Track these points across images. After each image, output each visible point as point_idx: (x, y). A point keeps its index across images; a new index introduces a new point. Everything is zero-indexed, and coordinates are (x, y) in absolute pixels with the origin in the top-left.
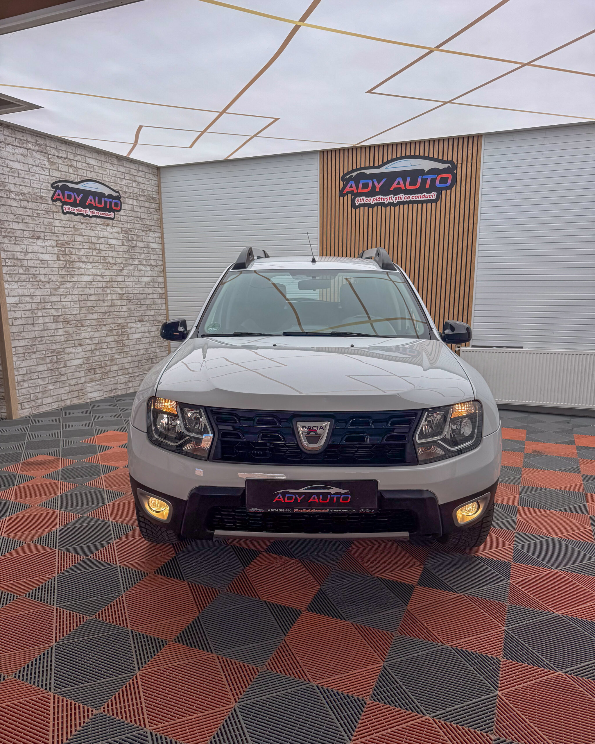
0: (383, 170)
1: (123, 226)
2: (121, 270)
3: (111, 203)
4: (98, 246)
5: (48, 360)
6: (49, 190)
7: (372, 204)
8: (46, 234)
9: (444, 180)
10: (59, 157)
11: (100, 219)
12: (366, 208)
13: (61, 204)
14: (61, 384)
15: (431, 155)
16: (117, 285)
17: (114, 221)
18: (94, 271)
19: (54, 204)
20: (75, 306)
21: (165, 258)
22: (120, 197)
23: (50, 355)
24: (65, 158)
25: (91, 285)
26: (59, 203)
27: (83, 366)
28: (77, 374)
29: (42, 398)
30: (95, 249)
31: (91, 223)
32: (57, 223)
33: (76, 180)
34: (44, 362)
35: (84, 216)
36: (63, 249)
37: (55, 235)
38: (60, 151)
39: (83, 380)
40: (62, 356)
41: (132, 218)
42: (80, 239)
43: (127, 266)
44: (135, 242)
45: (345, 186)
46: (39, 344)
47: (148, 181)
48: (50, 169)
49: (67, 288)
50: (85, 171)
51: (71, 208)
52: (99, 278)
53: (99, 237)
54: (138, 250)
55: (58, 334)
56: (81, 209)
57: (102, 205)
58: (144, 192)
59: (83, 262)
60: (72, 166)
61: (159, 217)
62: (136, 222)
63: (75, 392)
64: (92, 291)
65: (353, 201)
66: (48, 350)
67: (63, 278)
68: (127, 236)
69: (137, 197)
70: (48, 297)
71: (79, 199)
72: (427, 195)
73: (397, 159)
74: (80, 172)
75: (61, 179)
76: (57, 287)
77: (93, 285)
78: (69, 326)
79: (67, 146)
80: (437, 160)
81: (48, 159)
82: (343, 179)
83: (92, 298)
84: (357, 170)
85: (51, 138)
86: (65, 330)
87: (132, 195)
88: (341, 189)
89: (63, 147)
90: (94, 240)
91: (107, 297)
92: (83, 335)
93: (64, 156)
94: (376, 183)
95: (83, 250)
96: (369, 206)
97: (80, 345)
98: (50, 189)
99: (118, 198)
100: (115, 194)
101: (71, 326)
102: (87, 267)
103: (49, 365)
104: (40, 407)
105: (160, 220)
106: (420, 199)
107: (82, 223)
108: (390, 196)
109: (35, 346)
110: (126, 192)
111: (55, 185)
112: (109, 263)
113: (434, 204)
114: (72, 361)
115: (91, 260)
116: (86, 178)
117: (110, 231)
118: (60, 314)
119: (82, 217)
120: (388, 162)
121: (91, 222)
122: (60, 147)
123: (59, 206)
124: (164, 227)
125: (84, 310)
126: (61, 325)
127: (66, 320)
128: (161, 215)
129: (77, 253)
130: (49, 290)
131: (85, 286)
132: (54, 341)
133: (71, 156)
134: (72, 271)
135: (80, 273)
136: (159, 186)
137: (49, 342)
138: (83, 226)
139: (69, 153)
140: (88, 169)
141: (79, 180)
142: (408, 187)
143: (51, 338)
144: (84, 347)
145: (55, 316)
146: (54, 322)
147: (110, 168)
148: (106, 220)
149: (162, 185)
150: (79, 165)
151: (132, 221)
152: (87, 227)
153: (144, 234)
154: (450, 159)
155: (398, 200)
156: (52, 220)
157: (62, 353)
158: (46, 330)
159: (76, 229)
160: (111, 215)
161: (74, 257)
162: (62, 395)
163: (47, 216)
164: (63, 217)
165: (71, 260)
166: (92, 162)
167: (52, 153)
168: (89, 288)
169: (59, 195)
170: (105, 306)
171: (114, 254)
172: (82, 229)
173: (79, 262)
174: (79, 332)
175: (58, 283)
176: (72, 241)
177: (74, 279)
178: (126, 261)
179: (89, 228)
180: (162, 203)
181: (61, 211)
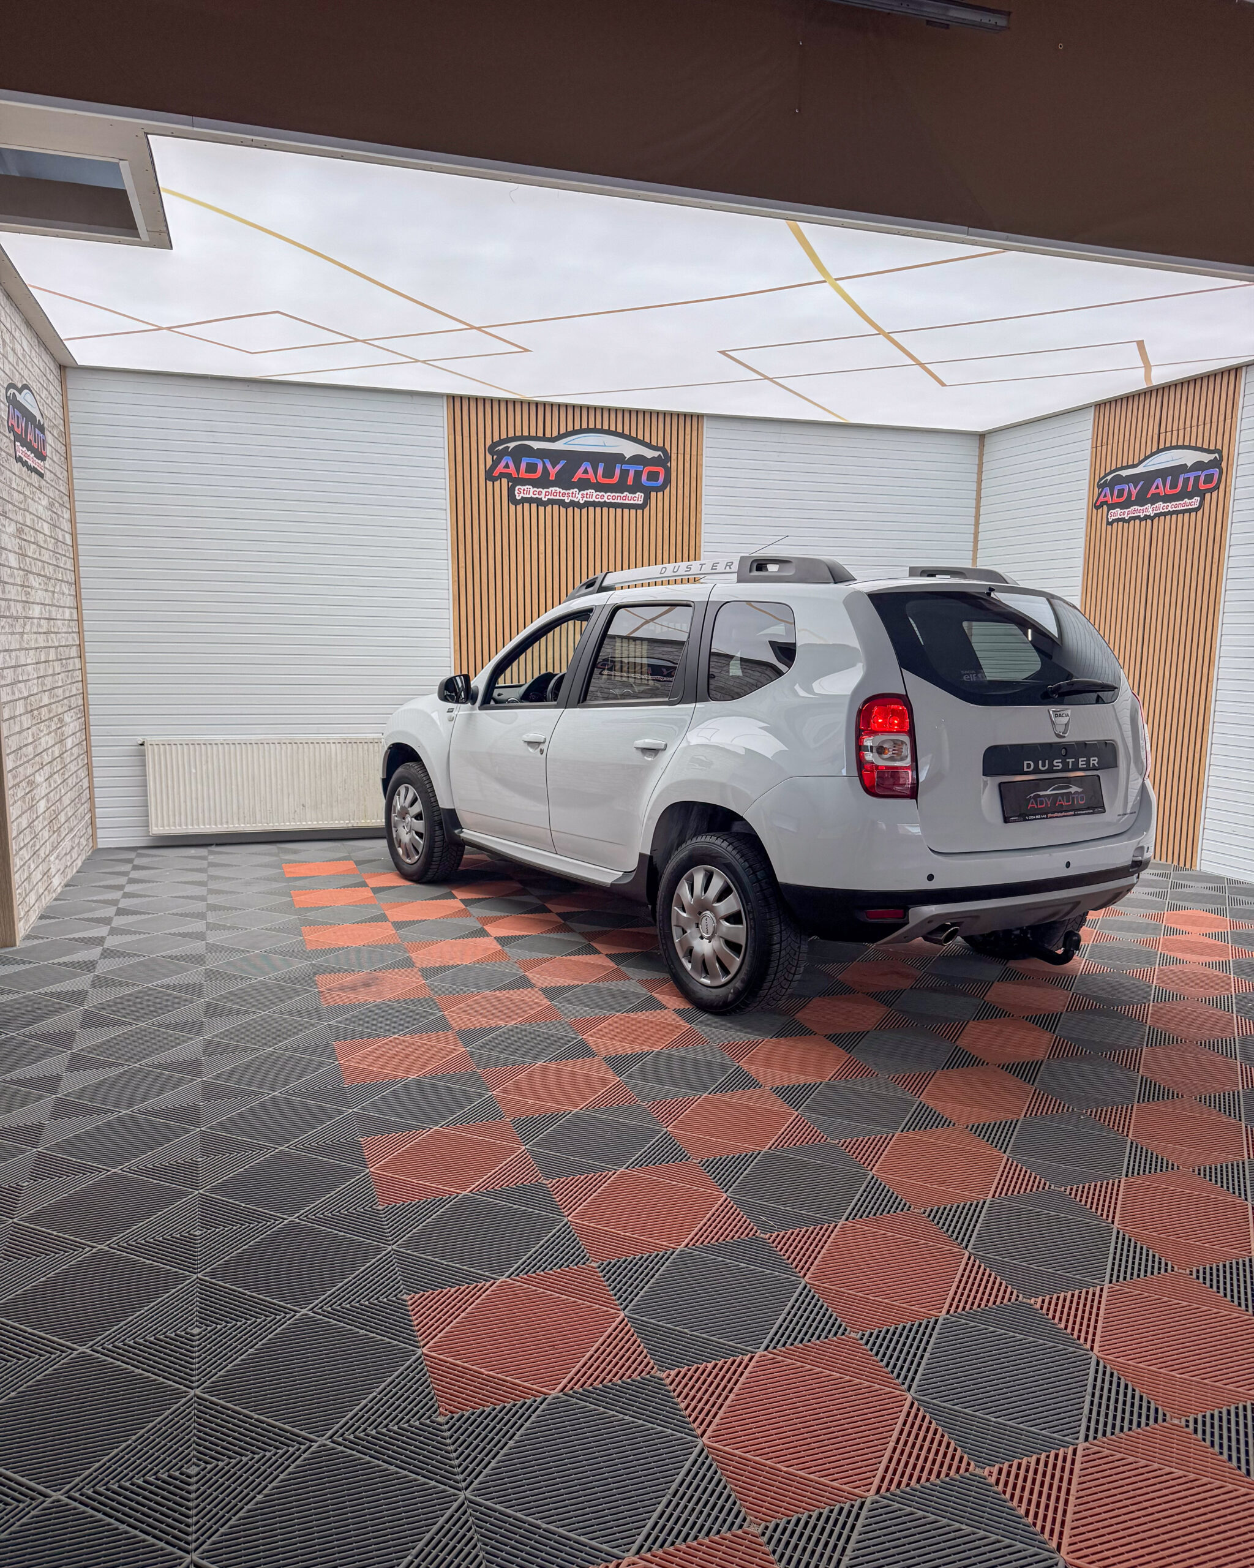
7: (544, 499)
9: (653, 476)
12: (534, 506)
45: (495, 464)
73: (581, 431)
82: (492, 449)
88: (487, 468)
94: (549, 466)
96: (539, 502)
108: (574, 491)
120: (568, 434)
155: (585, 499)
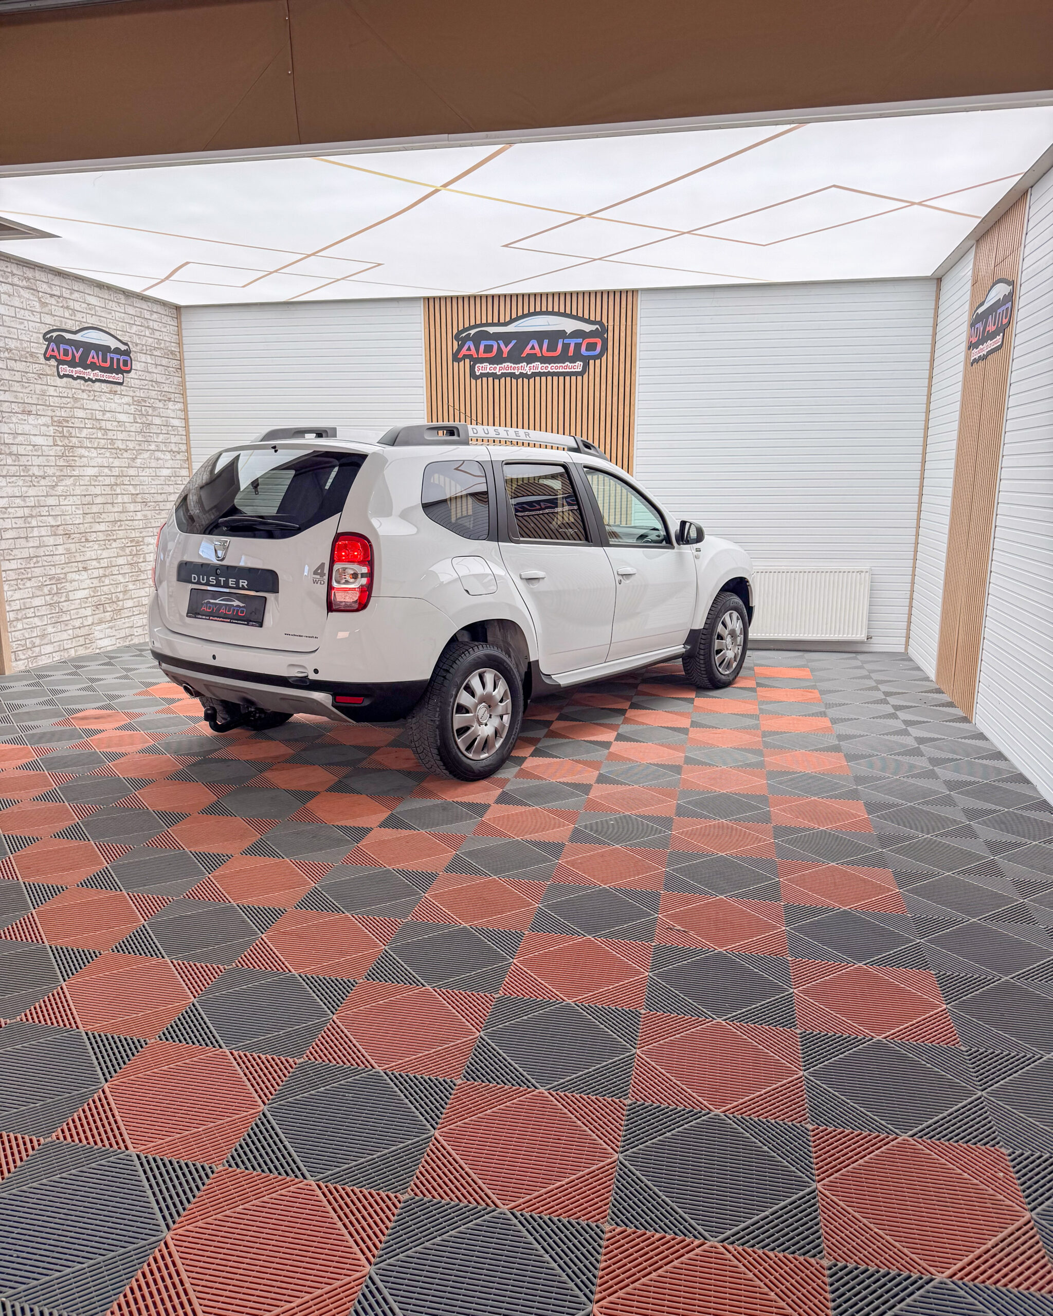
0: (511, 328)
1: (134, 394)
2: (134, 459)
3: (118, 360)
4: (103, 424)
5: (46, 590)
6: (40, 344)
8: (38, 407)
10: (52, 295)
11: (105, 384)
13: (56, 364)
14: (63, 626)
15: (574, 313)
16: (129, 481)
17: (122, 387)
18: (100, 461)
19: (47, 364)
20: (78, 512)
21: (190, 440)
22: (130, 352)
23: (48, 583)
24: (59, 297)
25: (96, 481)
26: (53, 362)
27: (90, 599)
28: (83, 612)
29: (40, 646)
30: (100, 429)
31: (94, 391)
32: (51, 391)
33: (74, 329)
34: (41, 593)
35: (86, 381)
36: (60, 429)
37: (50, 408)
38: (53, 287)
39: (90, 620)
40: (63, 585)
41: (146, 382)
42: (80, 413)
43: (140, 454)
44: (150, 418)
46: (34, 567)
47: (166, 327)
48: (41, 313)
49: (66, 486)
50: (84, 315)
51: (68, 369)
52: (106, 471)
53: (104, 411)
54: (154, 429)
55: (57, 553)
56: (82, 370)
57: (108, 364)
58: (161, 343)
59: (85, 448)
60: (68, 308)
61: (180, 379)
62: (151, 388)
63: (80, 638)
64: (98, 490)
65: (472, 369)
66: (45, 575)
67: (61, 471)
68: (139, 408)
69: (151, 350)
70: (43, 498)
71: (78, 355)
72: (570, 365)
74: (79, 316)
75: (55, 328)
76: (54, 484)
77: (99, 481)
78: (70, 541)
79: (62, 279)
80: (582, 319)
81: (39, 298)
83: (99, 500)
84: (476, 326)
85: (42, 268)
86: (66, 546)
87: (144, 348)
89: (57, 281)
90: (99, 415)
91: (117, 498)
92: (90, 554)
93: (58, 293)
95: (85, 430)
97: (85, 569)
98: (41, 341)
99: (127, 353)
100: (123, 348)
101: (74, 541)
102: (90, 454)
103: (48, 598)
104: (39, 658)
105: (183, 384)
106: (561, 370)
107: (83, 391)
109: (29, 570)
110: (137, 344)
111: (48, 336)
112: (118, 448)
113: (579, 378)
114: (75, 592)
115: (96, 446)
116: (86, 325)
117: (118, 401)
118: (59, 523)
119: (82, 382)
121: (94, 388)
122: (53, 280)
123: (54, 366)
124: (188, 394)
125: (89, 518)
126: (60, 540)
127: (67, 532)
128: (183, 377)
129: (78, 435)
130: (44, 488)
131: (89, 483)
132: (52, 563)
133: (66, 294)
134: (73, 460)
135: (82, 465)
136: (179, 334)
137: (47, 564)
138: (85, 396)
139: (64, 290)
140: (89, 312)
141: (78, 328)
142: (545, 353)
143: (50, 558)
144: (90, 572)
145: (53, 526)
146: (52, 535)
147: (116, 309)
148: (113, 385)
149: (184, 333)
150: (77, 306)
151: (146, 387)
152: (89, 396)
153: (161, 405)
154: (598, 319)
156: (45, 387)
157: (63, 581)
158: (42, 547)
159: (76, 400)
160: (119, 377)
161: (74, 440)
162: (65, 642)
163: (40, 382)
164: (59, 382)
165: (71, 444)
166: (93, 300)
167: (43, 291)
168: (94, 485)
169: (53, 350)
170: (115, 512)
171: (123, 436)
172: (83, 399)
173: (81, 447)
174: (83, 549)
175: (55, 478)
176: (71, 417)
177: (75, 473)
178: (140, 445)
179: (92, 398)
180: (184, 359)
181: (56, 374)
